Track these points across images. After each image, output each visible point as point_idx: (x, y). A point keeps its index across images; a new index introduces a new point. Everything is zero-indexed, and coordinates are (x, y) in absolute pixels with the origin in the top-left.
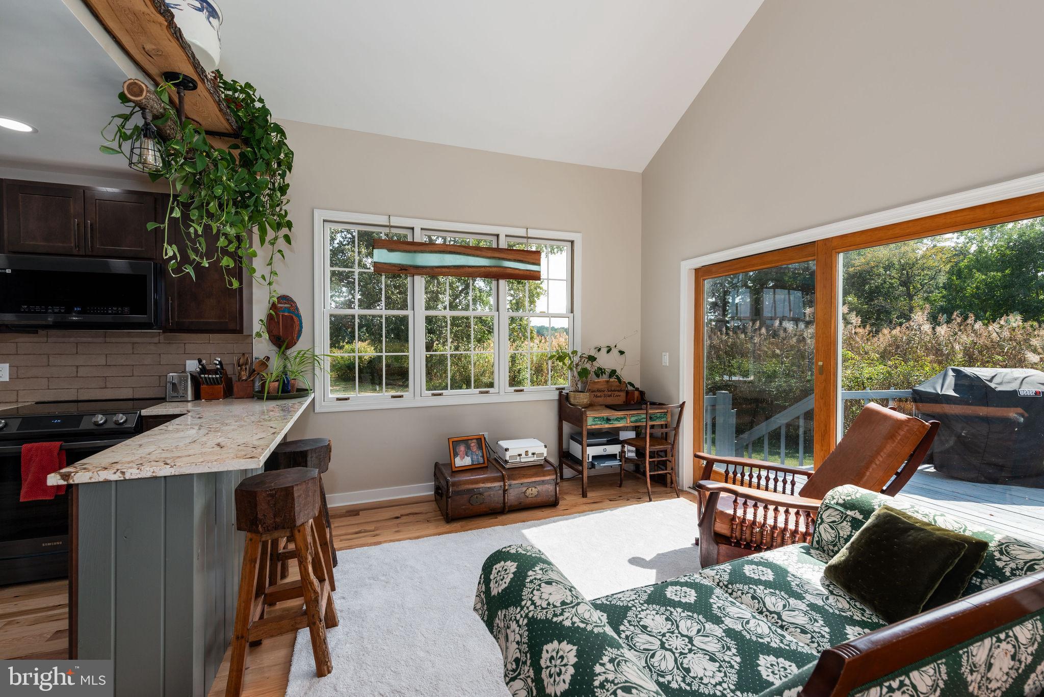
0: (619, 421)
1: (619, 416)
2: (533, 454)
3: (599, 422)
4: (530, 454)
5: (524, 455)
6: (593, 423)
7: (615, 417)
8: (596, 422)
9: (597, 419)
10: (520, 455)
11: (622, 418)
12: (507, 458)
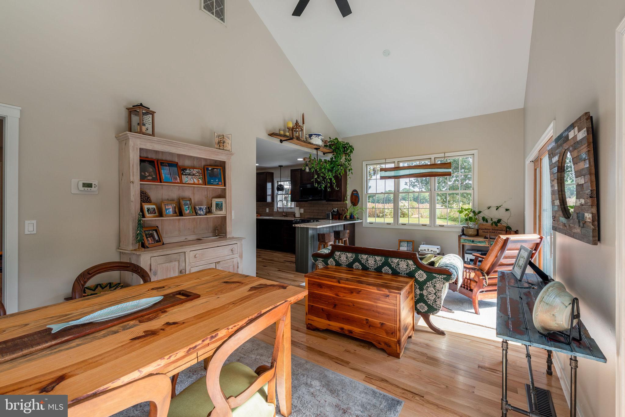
0: (480, 243)
1: (481, 241)
2: (431, 251)
3: (468, 242)
4: (430, 251)
5: (427, 250)
6: (464, 242)
7: (478, 241)
8: (466, 242)
9: (467, 240)
10: (425, 250)
11: (482, 242)
12: (419, 250)
